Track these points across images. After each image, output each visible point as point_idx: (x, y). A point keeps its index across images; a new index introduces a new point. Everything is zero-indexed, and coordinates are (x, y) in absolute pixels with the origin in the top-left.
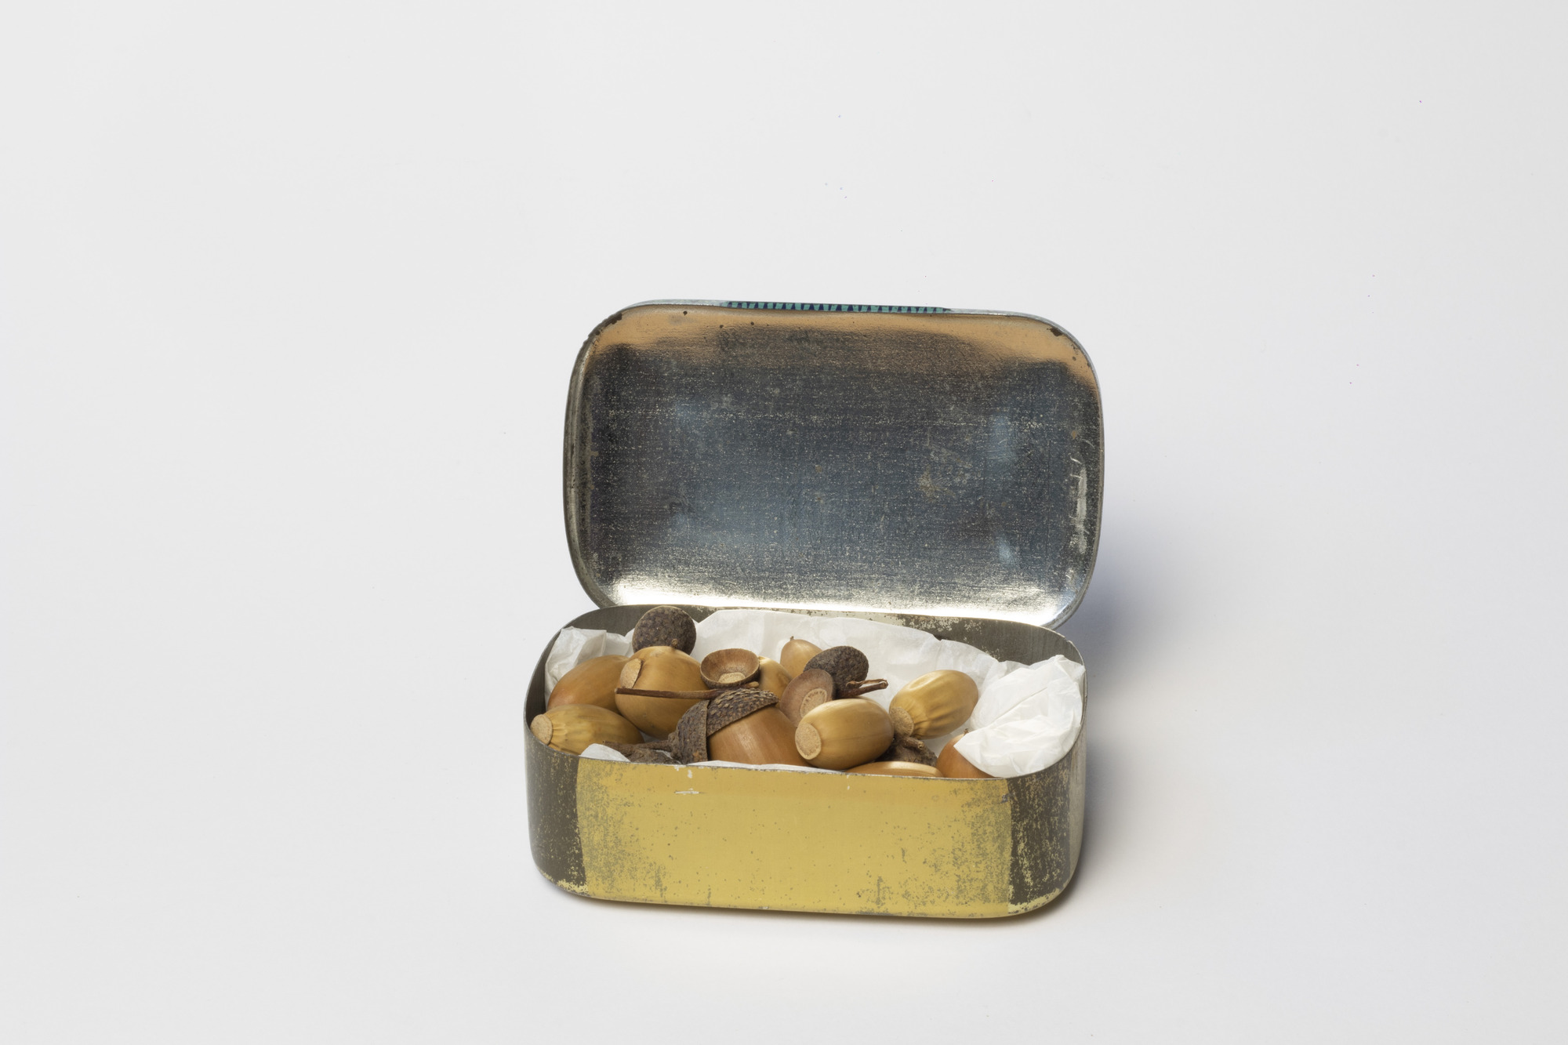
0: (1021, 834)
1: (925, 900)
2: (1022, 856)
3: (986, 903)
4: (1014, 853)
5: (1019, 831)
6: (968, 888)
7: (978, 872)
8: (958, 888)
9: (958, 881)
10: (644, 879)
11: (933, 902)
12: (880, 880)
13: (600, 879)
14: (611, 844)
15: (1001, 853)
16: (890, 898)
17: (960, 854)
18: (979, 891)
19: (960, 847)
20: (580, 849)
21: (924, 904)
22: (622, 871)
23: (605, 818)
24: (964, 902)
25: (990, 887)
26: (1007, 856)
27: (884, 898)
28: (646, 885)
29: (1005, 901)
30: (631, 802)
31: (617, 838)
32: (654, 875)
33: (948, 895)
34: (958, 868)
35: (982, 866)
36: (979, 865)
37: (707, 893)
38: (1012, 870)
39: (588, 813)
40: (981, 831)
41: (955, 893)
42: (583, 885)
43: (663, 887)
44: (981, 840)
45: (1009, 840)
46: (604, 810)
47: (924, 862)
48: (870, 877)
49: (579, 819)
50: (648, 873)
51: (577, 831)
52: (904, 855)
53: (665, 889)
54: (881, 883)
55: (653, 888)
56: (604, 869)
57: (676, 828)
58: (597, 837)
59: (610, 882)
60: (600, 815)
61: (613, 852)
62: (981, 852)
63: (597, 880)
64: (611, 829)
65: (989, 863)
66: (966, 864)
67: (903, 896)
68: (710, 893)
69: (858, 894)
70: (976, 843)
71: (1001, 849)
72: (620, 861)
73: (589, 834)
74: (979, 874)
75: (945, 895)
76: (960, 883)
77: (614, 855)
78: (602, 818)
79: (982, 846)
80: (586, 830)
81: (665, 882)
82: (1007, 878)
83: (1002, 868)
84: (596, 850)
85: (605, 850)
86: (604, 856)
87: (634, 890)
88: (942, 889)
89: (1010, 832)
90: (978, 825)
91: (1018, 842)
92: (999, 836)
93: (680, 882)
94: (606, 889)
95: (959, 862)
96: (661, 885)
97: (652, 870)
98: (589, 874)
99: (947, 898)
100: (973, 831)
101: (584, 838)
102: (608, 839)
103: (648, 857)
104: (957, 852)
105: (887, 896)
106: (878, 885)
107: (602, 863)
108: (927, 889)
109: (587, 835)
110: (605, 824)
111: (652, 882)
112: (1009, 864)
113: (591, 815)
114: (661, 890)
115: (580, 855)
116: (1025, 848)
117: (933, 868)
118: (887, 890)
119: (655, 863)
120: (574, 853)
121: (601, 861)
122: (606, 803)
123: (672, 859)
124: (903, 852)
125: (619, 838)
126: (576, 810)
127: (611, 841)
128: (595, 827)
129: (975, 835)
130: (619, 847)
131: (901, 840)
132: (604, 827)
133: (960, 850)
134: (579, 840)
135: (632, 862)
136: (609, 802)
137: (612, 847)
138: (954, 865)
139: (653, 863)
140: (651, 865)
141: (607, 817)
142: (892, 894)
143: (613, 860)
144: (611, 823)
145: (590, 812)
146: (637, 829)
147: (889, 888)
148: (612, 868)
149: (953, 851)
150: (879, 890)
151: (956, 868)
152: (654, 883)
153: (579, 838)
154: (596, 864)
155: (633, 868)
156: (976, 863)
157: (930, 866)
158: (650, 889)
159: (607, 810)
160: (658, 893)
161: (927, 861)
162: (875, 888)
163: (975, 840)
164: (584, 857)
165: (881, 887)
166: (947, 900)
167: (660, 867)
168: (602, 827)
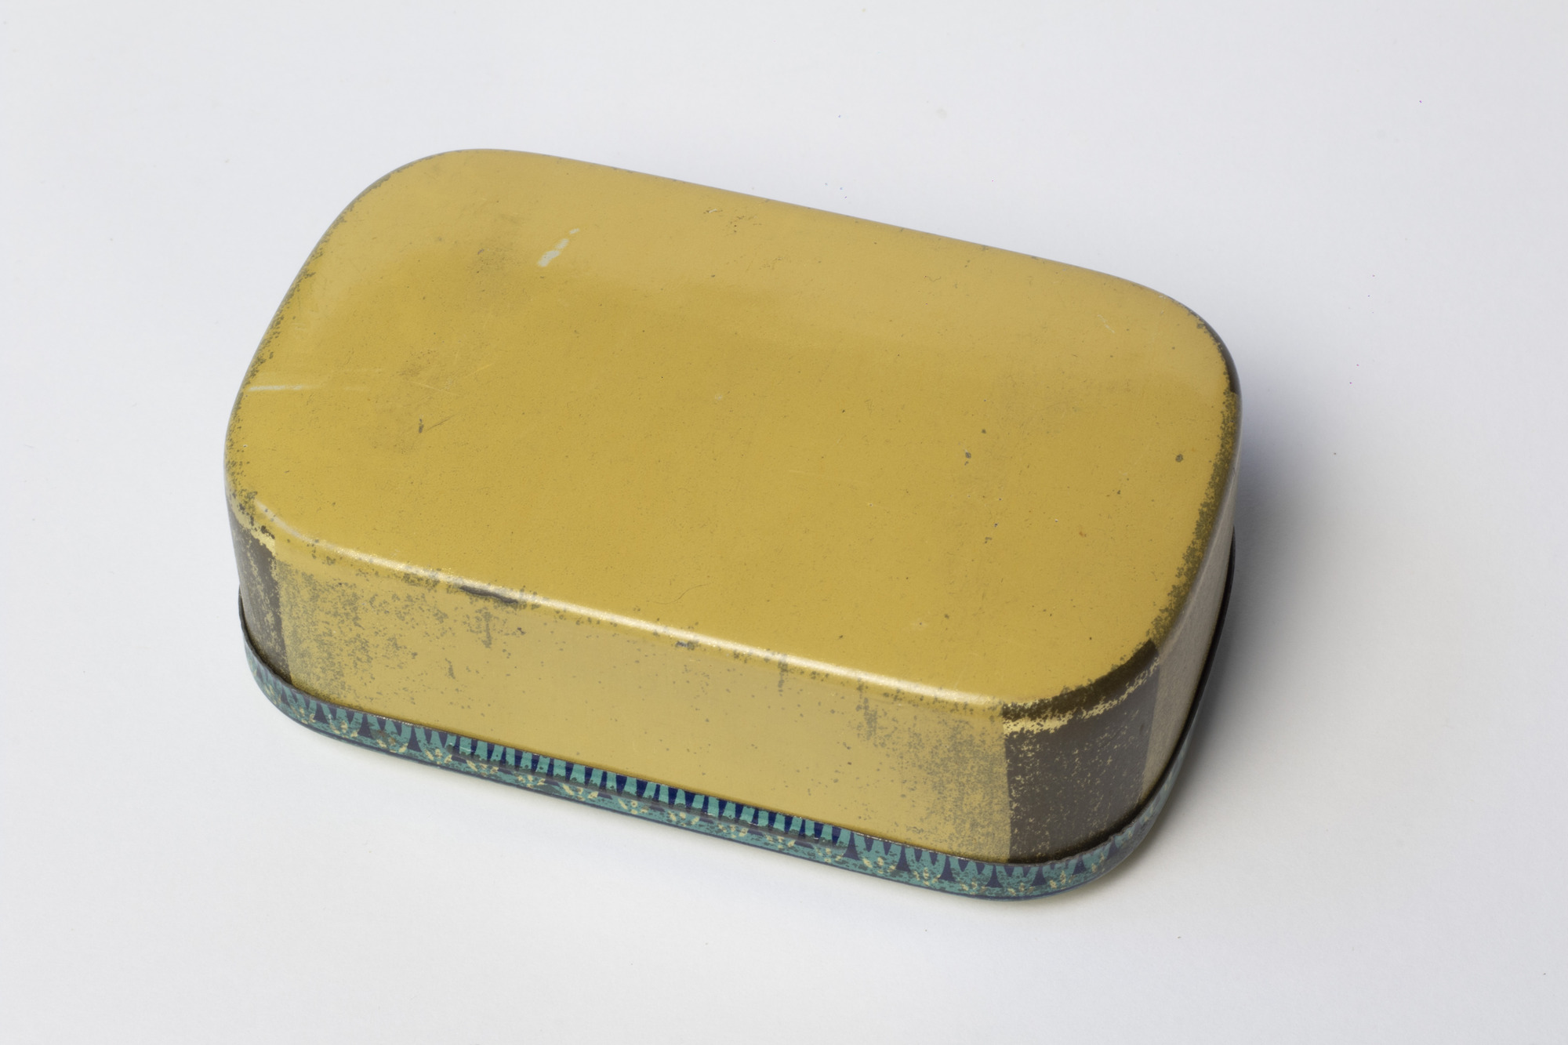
0: (273, 636)
1: (408, 603)
2: (267, 609)
3: (308, 573)
4: (278, 619)
5: (275, 641)
6: (339, 605)
7: (328, 623)
8: (355, 609)
9: (356, 618)
10: (896, 728)
11: (395, 597)
12: (488, 643)
13: (977, 741)
14: (951, 786)
15: (295, 631)
16: (468, 617)
17: (358, 655)
18: (321, 596)
19: (359, 663)
20: (1011, 780)
22: (936, 747)
23: (958, 821)
24: (344, 586)
27: (478, 619)
28: (893, 720)
29: (281, 563)
31: (940, 793)
32: (878, 731)
33: (371, 604)
36: (326, 631)
37: (783, 688)
39: (990, 829)
41: (360, 602)
42: (1013, 733)
43: (863, 711)
46: (959, 832)
47: (415, 654)
48: (504, 651)
49: (1009, 821)
50: (888, 736)
51: (1015, 805)
52: (451, 669)
53: (859, 708)
54: (485, 639)
55: (880, 713)
56: (968, 756)
57: (836, 781)
58: (977, 798)
59: (959, 736)
60: (967, 826)
61: (948, 775)
63: (983, 742)
64: (948, 806)
67: (446, 616)
68: (780, 686)
69: (523, 633)
71: (296, 637)
72: (938, 761)
73: (991, 803)
74: (325, 620)
75: (376, 603)
76: (353, 615)
77: (948, 771)
78: (964, 822)
79: (325, 655)
80: (996, 808)
81: (860, 716)
82: (283, 594)
83: (291, 611)
84: (979, 782)
85: (964, 780)
86: (967, 772)
87: (915, 718)
88: (382, 614)
89: (288, 651)
91: (274, 629)
92: (302, 656)
93: (833, 712)
94: (967, 727)
95: (358, 643)
96: (865, 714)
97: (880, 738)
98: (999, 750)
99: (373, 600)
100: (342, 679)
101: (1002, 797)
102: (955, 794)
103: (888, 755)
104: (365, 658)
105: (473, 621)
106: (489, 637)
107: (971, 764)
108: (408, 618)
109: (996, 801)
110: (959, 813)
111: (881, 722)
112: (282, 610)
113: (983, 827)
114: (866, 708)
115: (1011, 775)
116: (266, 614)
117: (399, 643)
118: (474, 628)
119: (876, 746)
120: (1024, 776)
121: (972, 767)
122: (955, 839)
123: (845, 744)
124: (451, 673)
125: (937, 792)
126: (1012, 831)
127: (951, 790)
128: (977, 811)
129: (338, 673)
130: (937, 779)
131: (457, 690)
132: (962, 810)
133: (359, 659)
134: (1013, 793)
135: (916, 755)
136: (948, 840)
137: (949, 782)
138: (367, 642)
139: (880, 747)
140: (883, 745)
141: (955, 822)
142: (465, 623)
143: (949, 764)
144: (949, 813)
145: (984, 831)
146: (903, 796)
147: (471, 631)
148: (952, 754)
149: (369, 659)
150: (488, 630)
151: (362, 637)
152: (879, 720)
153: (1011, 796)
154: (982, 762)
155: (915, 748)
156: (330, 635)
157: (405, 648)
158: (886, 714)
159: (954, 831)
160: (872, 705)
161: (410, 656)
162: (494, 635)
163: (337, 665)
164: (1006, 772)
165: (485, 634)
166: (372, 596)
167: (868, 739)
168: (965, 811)
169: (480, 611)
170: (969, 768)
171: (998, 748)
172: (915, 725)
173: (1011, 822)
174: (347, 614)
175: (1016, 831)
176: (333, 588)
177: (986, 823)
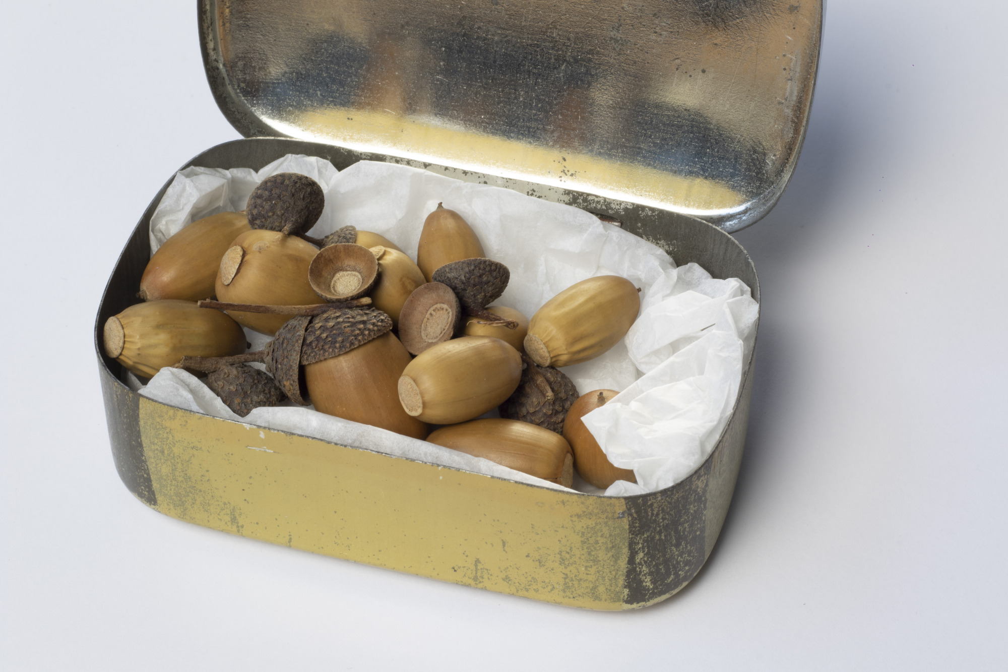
0: (640, 546)
1: (527, 587)
2: (640, 564)
3: (597, 601)
4: (631, 561)
5: (638, 543)
6: (576, 586)
7: (587, 574)
8: (565, 584)
9: (565, 578)
10: (219, 515)
11: (537, 591)
12: (477, 561)
13: (172, 506)
14: (180, 479)
15: (616, 561)
16: (489, 579)
17: (568, 556)
18: (589, 590)
19: (568, 550)
20: (148, 474)
21: (527, 590)
22: (194, 503)
23: (172, 455)
24: (571, 596)
25: (601, 589)
26: (623, 564)
27: (482, 578)
28: (221, 520)
29: (619, 600)
30: (199, 447)
31: (186, 474)
32: (229, 512)
33: (554, 588)
34: (566, 568)
35: (593, 570)
36: (589, 569)
37: (288, 538)
38: (628, 576)
39: (153, 447)
40: (592, 541)
41: (561, 588)
42: (154, 505)
43: (240, 525)
44: (592, 548)
45: (625, 551)
46: (170, 448)
47: (527, 556)
48: (467, 556)
49: (144, 449)
50: (222, 509)
51: (144, 458)
52: (504, 545)
53: (242, 527)
54: (479, 564)
55: (229, 524)
56: (174, 498)
57: (250, 477)
58: (165, 470)
59: (182, 510)
60: (166, 452)
61: (183, 486)
62: (592, 558)
63: (168, 505)
64: (179, 465)
65: (600, 569)
66: (574, 566)
67: (503, 580)
68: (290, 539)
69: (453, 568)
70: (586, 550)
71: (616, 558)
72: (191, 495)
73: (156, 465)
74: (589, 576)
75: (550, 587)
76: (567, 580)
77: (185, 488)
78: (169, 455)
79: (593, 553)
80: (152, 460)
81: (241, 521)
82: (621, 581)
83: (616, 574)
84: (165, 480)
85: (174, 482)
86: (173, 487)
87: (209, 521)
88: (547, 581)
89: (627, 544)
90: (589, 535)
91: (637, 553)
92: (613, 547)
93: (257, 523)
95: (567, 563)
96: (238, 523)
97: (227, 508)
99: (552, 590)
100: (583, 539)
101: (150, 467)
102: (177, 474)
103: (221, 497)
104: (564, 554)
105: (486, 576)
106: (476, 565)
107: (172, 492)
108: (530, 578)
109: (154, 465)
110: (172, 461)
111: (228, 518)
112: (625, 571)
113: (157, 449)
114: (238, 527)
115: (150, 481)
116: (644, 557)
117: (537, 563)
118: (486, 571)
119: (229, 503)
120: (143, 476)
121: (171, 490)
122: (172, 443)
123: (248, 503)
124: (504, 543)
125: (188, 475)
126: (141, 441)
127: (180, 476)
128: (162, 461)
129: (585, 543)
130: (190, 483)
131: (501, 532)
132: (171, 462)
133: (568, 553)
134: (146, 467)
135: (204, 498)
136: (175, 442)
137: (182, 481)
138: (560, 564)
139: (227, 502)
140: (225, 504)
141: (174, 455)
142: (491, 575)
143: (184, 493)
144: (178, 461)
145: (156, 447)
146: (207, 471)
147: (488, 570)
148: (184, 499)
149: (560, 553)
150: (477, 570)
151: (563, 567)
152: (230, 519)
153: (147, 465)
154: (166, 492)
155: (206, 503)
156: (586, 567)
157: (533, 560)
158: (226, 523)
159: (173, 449)
160: (235, 529)
161: (531, 555)
162: (473, 567)
163: (585, 548)
164: (153, 482)
165: (479, 567)
166: (552, 592)
167: (234, 507)
168: (169, 462)
169: (480, 582)
170: (173, 490)
171: (159, 499)
172: (208, 517)
173: (143, 448)
174: (572, 580)
175: (139, 440)
176: (579, 595)
177: (156, 452)
